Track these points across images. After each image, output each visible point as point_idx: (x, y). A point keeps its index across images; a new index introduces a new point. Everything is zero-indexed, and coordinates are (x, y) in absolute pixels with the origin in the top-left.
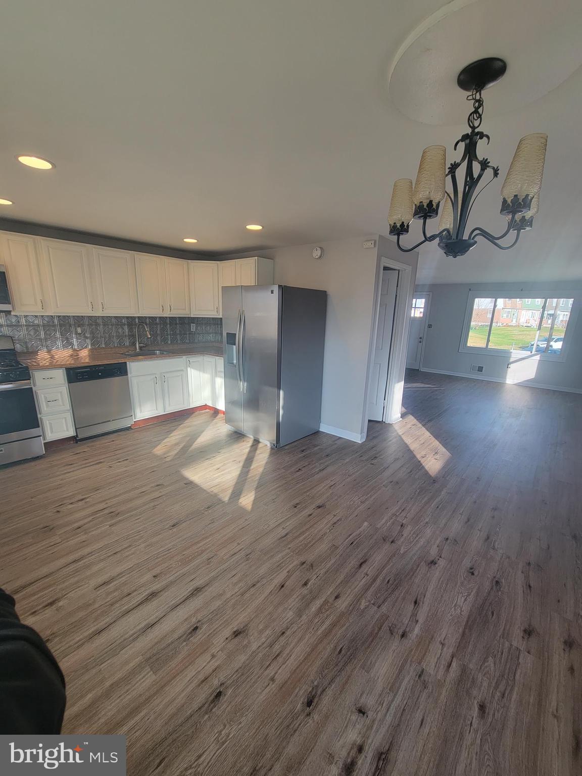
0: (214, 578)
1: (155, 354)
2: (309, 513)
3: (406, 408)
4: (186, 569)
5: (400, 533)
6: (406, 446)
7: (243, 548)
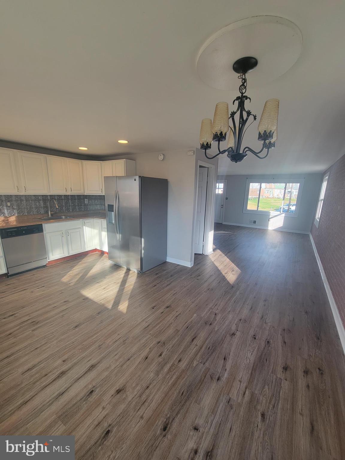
0: (104, 358)
1: (61, 218)
2: (162, 311)
3: (215, 246)
4: (84, 354)
5: (215, 319)
6: (217, 267)
7: (121, 337)
